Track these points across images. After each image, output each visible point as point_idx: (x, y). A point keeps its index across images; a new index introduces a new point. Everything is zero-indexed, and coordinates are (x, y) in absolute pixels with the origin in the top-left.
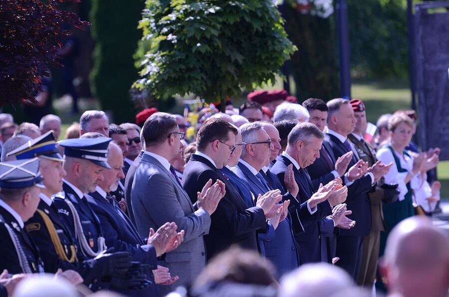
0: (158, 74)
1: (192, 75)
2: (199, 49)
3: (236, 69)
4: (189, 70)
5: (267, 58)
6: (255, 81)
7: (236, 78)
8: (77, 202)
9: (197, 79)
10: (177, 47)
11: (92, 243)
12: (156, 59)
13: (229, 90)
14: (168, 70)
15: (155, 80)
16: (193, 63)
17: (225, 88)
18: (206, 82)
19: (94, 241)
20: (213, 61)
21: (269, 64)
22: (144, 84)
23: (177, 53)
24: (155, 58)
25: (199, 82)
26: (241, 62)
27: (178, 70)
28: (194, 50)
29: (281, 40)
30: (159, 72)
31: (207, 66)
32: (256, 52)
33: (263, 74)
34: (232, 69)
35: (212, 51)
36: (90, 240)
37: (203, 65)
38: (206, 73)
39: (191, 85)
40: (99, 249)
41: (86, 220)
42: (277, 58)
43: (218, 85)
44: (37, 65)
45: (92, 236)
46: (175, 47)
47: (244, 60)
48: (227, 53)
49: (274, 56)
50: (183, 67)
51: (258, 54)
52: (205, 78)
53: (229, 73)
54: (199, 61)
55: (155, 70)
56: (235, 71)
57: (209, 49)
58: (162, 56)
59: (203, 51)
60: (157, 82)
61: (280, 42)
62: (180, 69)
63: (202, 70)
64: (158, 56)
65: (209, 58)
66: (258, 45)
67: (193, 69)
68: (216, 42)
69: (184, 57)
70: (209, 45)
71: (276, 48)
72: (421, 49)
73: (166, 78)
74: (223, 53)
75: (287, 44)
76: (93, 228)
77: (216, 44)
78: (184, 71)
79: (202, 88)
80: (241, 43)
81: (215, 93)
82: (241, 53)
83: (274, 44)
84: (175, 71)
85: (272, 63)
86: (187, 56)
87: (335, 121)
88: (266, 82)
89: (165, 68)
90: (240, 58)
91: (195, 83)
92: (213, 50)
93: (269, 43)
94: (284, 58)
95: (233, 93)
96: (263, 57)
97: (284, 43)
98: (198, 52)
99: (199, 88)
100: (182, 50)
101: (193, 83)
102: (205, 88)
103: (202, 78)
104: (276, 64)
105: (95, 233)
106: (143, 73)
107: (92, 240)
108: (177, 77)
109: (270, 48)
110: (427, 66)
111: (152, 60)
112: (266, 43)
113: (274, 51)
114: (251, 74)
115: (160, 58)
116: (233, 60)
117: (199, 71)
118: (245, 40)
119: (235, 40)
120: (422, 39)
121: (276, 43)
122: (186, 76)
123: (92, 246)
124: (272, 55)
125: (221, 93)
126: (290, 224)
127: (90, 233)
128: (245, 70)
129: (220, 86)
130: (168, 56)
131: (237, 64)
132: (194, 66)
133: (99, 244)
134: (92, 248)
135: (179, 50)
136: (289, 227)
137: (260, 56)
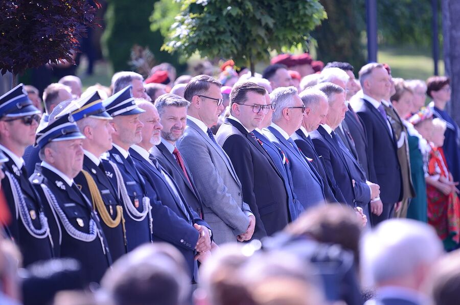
0: (188, 37)
1: (222, 38)
2: (230, 11)
3: (267, 33)
4: (219, 33)
5: (298, 22)
6: (285, 44)
7: (267, 42)
8: (123, 163)
9: (227, 43)
10: (208, 10)
11: (137, 204)
12: (186, 22)
13: (259, 54)
14: (197, 33)
15: (185, 42)
16: (223, 26)
17: (254, 52)
18: (236, 46)
19: (139, 201)
20: (244, 24)
21: (299, 28)
22: (173, 47)
23: (207, 16)
24: (185, 20)
25: (229, 45)
26: (271, 26)
27: (208, 32)
28: (224, 13)
29: (312, 4)
30: (188, 35)
31: (237, 30)
32: (287, 15)
33: (294, 38)
34: (262, 33)
35: (242, 14)
36: (135, 200)
37: (233, 28)
38: (236, 37)
39: (221, 48)
40: (144, 209)
41: (130, 181)
42: (307, 23)
43: (248, 48)
44: (75, 26)
45: (137, 197)
46: (205, 9)
47: (275, 24)
48: (258, 16)
49: (304, 20)
50: (213, 30)
51: (289, 18)
52: (235, 41)
53: (259, 36)
54: (229, 24)
55: (185, 32)
56: (266, 35)
57: (240, 12)
58: (192, 19)
59: (234, 14)
60: (186, 44)
61: (311, 6)
62: (211, 32)
63: (232, 33)
64: (189, 19)
65: (240, 21)
66: (289, 9)
67: (224, 33)
68: (247, 5)
69: (214, 20)
70: (240, 8)
71: (307, 12)
72: (448, 14)
73: (195, 41)
74: (254, 16)
75: (318, 8)
76: (138, 188)
77: (247, 7)
78: (214, 34)
79: (232, 51)
80: (272, 6)
81: (244, 57)
82: (272, 17)
83: (305, 8)
84: (205, 34)
85: (303, 27)
86: (217, 19)
87: (368, 85)
88: (296, 46)
89: (195, 31)
90: (270, 22)
91: (225, 46)
92: (244, 13)
93: (301, 7)
94: (314, 23)
95: (263, 57)
96: (294, 21)
97: (316, 7)
98: (229, 15)
99: (229, 51)
100: (212, 13)
101: (223, 47)
102: (235, 51)
103: (232, 42)
104: (306, 29)
105: (140, 194)
106: (173, 35)
107: (137, 200)
108: (207, 40)
109: (301, 12)
110: (454, 32)
111: (182, 23)
112: (297, 7)
113: (305, 15)
114: (281, 38)
115: (190, 20)
116: (263, 23)
117: (229, 34)
118: (276, 3)
119: (266, 3)
120: (449, 5)
121: (307, 7)
122: (216, 39)
123: (137, 206)
124: (302, 19)
125: (250, 57)
126: (322, 187)
127: (135, 193)
128: (275, 34)
129: (250, 49)
130: (198, 18)
131: (267, 28)
132: (224, 29)
133: (145, 204)
134: (137, 209)
135: (209, 13)
136: (321, 190)
137: (291, 20)
